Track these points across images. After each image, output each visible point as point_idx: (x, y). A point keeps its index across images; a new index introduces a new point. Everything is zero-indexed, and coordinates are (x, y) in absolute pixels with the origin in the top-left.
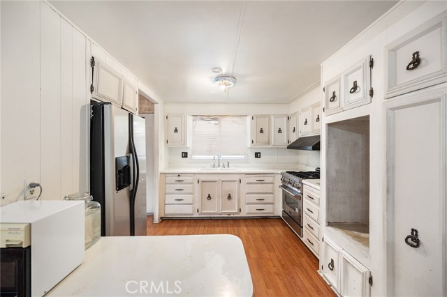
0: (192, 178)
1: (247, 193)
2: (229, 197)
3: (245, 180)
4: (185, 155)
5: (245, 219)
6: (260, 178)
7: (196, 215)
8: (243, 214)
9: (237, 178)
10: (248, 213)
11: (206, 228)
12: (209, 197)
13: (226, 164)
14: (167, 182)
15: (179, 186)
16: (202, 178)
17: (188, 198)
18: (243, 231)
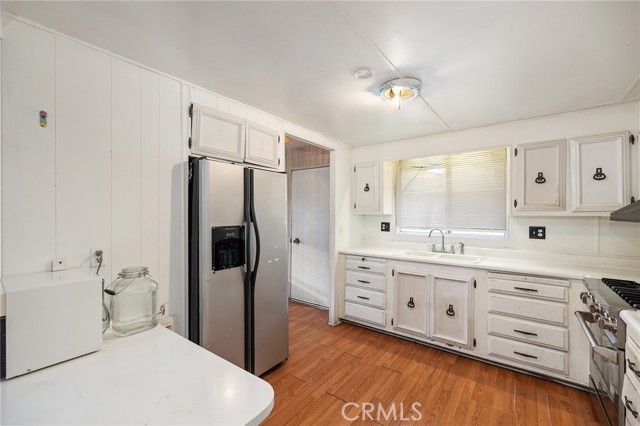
0: (383, 265)
1: (491, 312)
2: (451, 311)
3: (487, 283)
4: (386, 227)
5: (487, 365)
6: (527, 285)
7: (389, 329)
8: (480, 352)
9: (468, 276)
10: (492, 354)
11: (396, 357)
12: (411, 303)
13: (457, 247)
14: (349, 266)
15: (364, 276)
16: (400, 268)
17: (376, 298)
18: (466, 388)
